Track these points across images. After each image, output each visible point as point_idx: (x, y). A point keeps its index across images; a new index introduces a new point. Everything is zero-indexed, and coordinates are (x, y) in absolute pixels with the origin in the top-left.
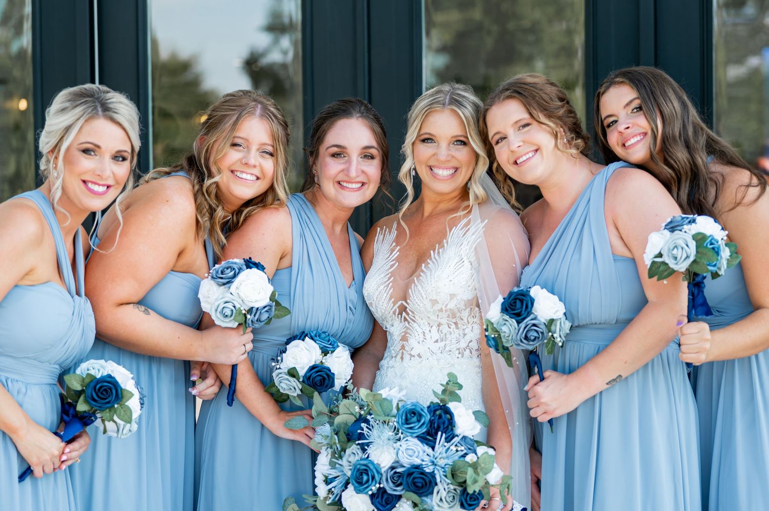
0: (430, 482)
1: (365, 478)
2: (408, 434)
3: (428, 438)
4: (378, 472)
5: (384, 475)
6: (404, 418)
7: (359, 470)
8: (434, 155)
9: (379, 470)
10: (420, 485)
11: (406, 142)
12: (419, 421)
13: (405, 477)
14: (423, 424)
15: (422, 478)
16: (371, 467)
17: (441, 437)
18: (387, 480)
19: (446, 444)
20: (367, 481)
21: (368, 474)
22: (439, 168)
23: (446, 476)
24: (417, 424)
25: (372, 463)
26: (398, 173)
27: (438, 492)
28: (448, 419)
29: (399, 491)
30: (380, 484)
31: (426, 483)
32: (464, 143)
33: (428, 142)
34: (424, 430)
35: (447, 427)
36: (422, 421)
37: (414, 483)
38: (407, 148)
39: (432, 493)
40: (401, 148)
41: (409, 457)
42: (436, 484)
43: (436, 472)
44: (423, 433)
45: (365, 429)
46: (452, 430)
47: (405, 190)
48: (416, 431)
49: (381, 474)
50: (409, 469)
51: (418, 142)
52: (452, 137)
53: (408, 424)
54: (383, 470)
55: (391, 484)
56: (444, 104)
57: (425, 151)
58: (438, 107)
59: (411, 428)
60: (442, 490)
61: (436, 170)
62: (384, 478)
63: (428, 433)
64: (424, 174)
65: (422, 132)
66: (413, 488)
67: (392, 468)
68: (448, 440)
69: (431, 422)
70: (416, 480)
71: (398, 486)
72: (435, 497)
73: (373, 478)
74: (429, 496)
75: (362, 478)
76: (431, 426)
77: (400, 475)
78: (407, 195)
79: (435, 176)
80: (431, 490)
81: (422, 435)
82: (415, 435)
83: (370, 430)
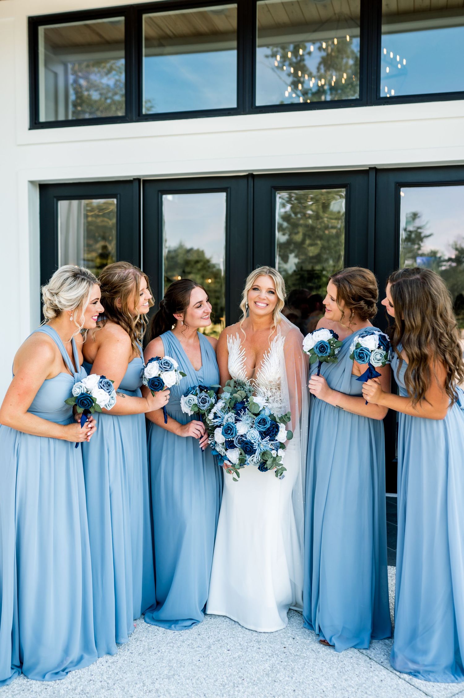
0: (253, 452)
1: (229, 432)
2: (256, 428)
3: (263, 435)
4: (235, 433)
5: (237, 436)
6: (259, 420)
7: (229, 427)
8: (258, 296)
9: (236, 432)
10: (248, 450)
11: (245, 289)
12: (264, 425)
13: (244, 443)
14: (265, 428)
15: (250, 448)
16: (234, 430)
17: (268, 438)
18: (237, 438)
19: (268, 441)
20: (229, 434)
21: (231, 431)
22: (260, 302)
23: (260, 454)
24: (262, 426)
25: (236, 429)
26: (240, 304)
27: (253, 457)
28: (276, 431)
29: (238, 446)
30: (233, 438)
31: (251, 451)
32: (273, 293)
33: (256, 290)
34: (264, 430)
35: (274, 435)
36: (265, 426)
37: (246, 449)
38: (245, 292)
39: (251, 455)
40: (242, 292)
41: (251, 437)
42: (255, 454)
43: (257, 450)
44: (262, 431)
45: (242, 413)
46: (275, 437)
47: (243, 312)
48: (260, 429)
49: (236, 435)
50: (248, 441)
51: (251, 289)
52: (268, 289)
53: (259, 424)
54: (238, 434)
55: (237, 442)
56: (266, 273)
57: (254, 294)
58: (264, 273)
59: (259, 426)
60: (255, 457)
61: (258, 304)
62: (236, 437)
63: (264, 432)
64: (252, 305)
65: (254, 284)
66: (244, 449)
67: (242, 436)
68: (270, 440)
69: (269, 428)
70: (247, 448)
71: (239, 444)
72: (251, 458)
73: (232, 434)
74: (249, 456)
75: (228, 431)
76: (267, 430)
77: (243, 441)
78: (243, 315)
79: (257, 306)
80: (251, 454)
81: (262, 432)
82: (259, 430)
83: (244, 414)
